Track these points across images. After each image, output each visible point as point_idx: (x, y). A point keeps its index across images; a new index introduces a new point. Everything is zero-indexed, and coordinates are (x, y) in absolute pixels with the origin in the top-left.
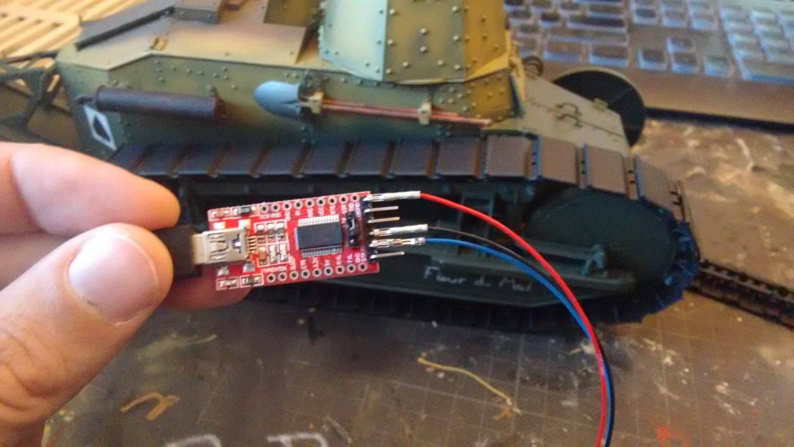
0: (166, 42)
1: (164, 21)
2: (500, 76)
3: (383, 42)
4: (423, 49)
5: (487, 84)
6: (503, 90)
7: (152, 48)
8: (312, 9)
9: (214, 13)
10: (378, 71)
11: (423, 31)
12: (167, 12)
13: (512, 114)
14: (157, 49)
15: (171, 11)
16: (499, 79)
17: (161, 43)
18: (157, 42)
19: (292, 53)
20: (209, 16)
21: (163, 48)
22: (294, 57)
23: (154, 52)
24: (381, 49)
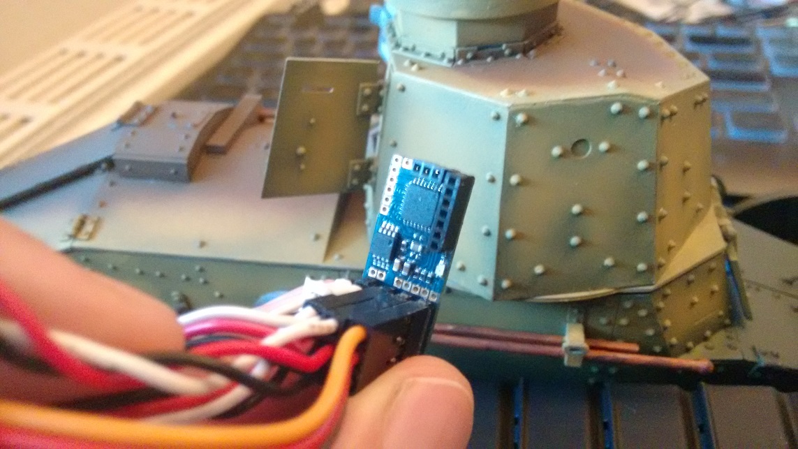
0: (98, 223)
1: (98, 181)
2: (713, 265)
3: (495, 233)
4: (575, 241)
5: (689, 283)
6: (716, 287)
7: (74, 237)
8: (352, 162)
9: (181, 165)
10: (485, 284)
11: (576, 209)
12: (104, 166)
13: (727, 321)
14: (80, 240)
15: (110, 164)
16: (711, 270)
17: (89, 227)
18: (82, 223)
19: (317, 237)
20: (172, 171)
21: (91, 236)
22: (323, 244)
23: (77, 244)
24: (492, 245)
